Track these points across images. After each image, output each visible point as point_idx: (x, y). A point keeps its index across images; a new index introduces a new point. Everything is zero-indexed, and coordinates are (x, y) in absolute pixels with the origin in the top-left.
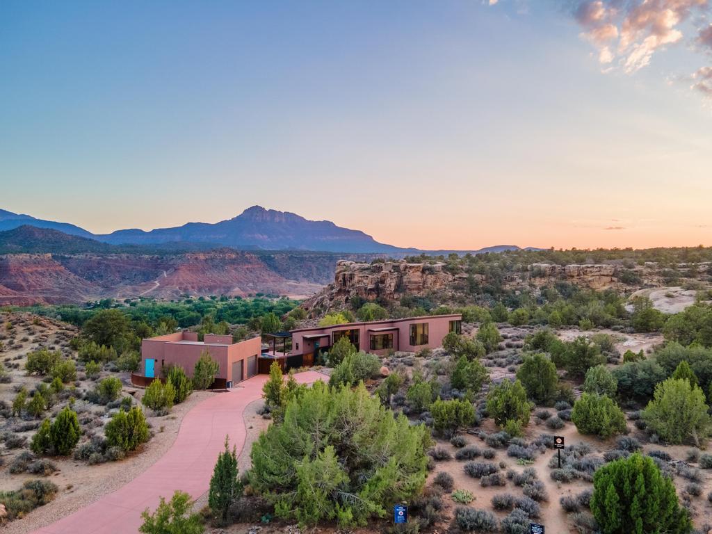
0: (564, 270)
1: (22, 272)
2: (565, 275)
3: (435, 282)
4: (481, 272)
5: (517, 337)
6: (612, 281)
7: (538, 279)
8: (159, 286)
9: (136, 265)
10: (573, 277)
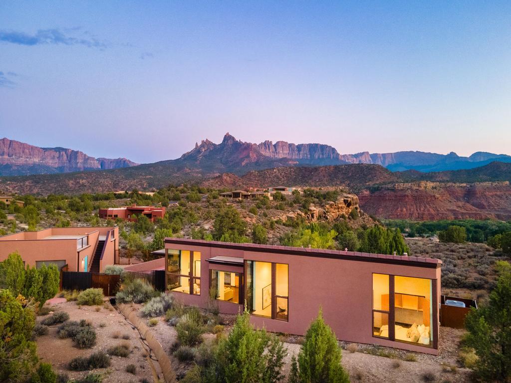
1: (485, 195)
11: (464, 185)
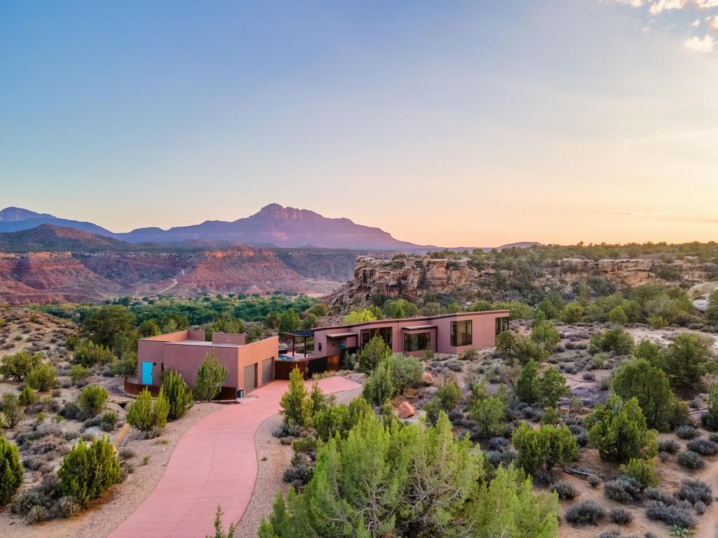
0: (597, 265)
1: (42, 270)
2: (598, 270)
3: (460, 278)
4: (509, 267)
5: (576, 336)
6: (649, 276)
7: (569, 275)
8: (177, 285)
9: (154, 263)
10: (606, 272)
11: (13, 255)
